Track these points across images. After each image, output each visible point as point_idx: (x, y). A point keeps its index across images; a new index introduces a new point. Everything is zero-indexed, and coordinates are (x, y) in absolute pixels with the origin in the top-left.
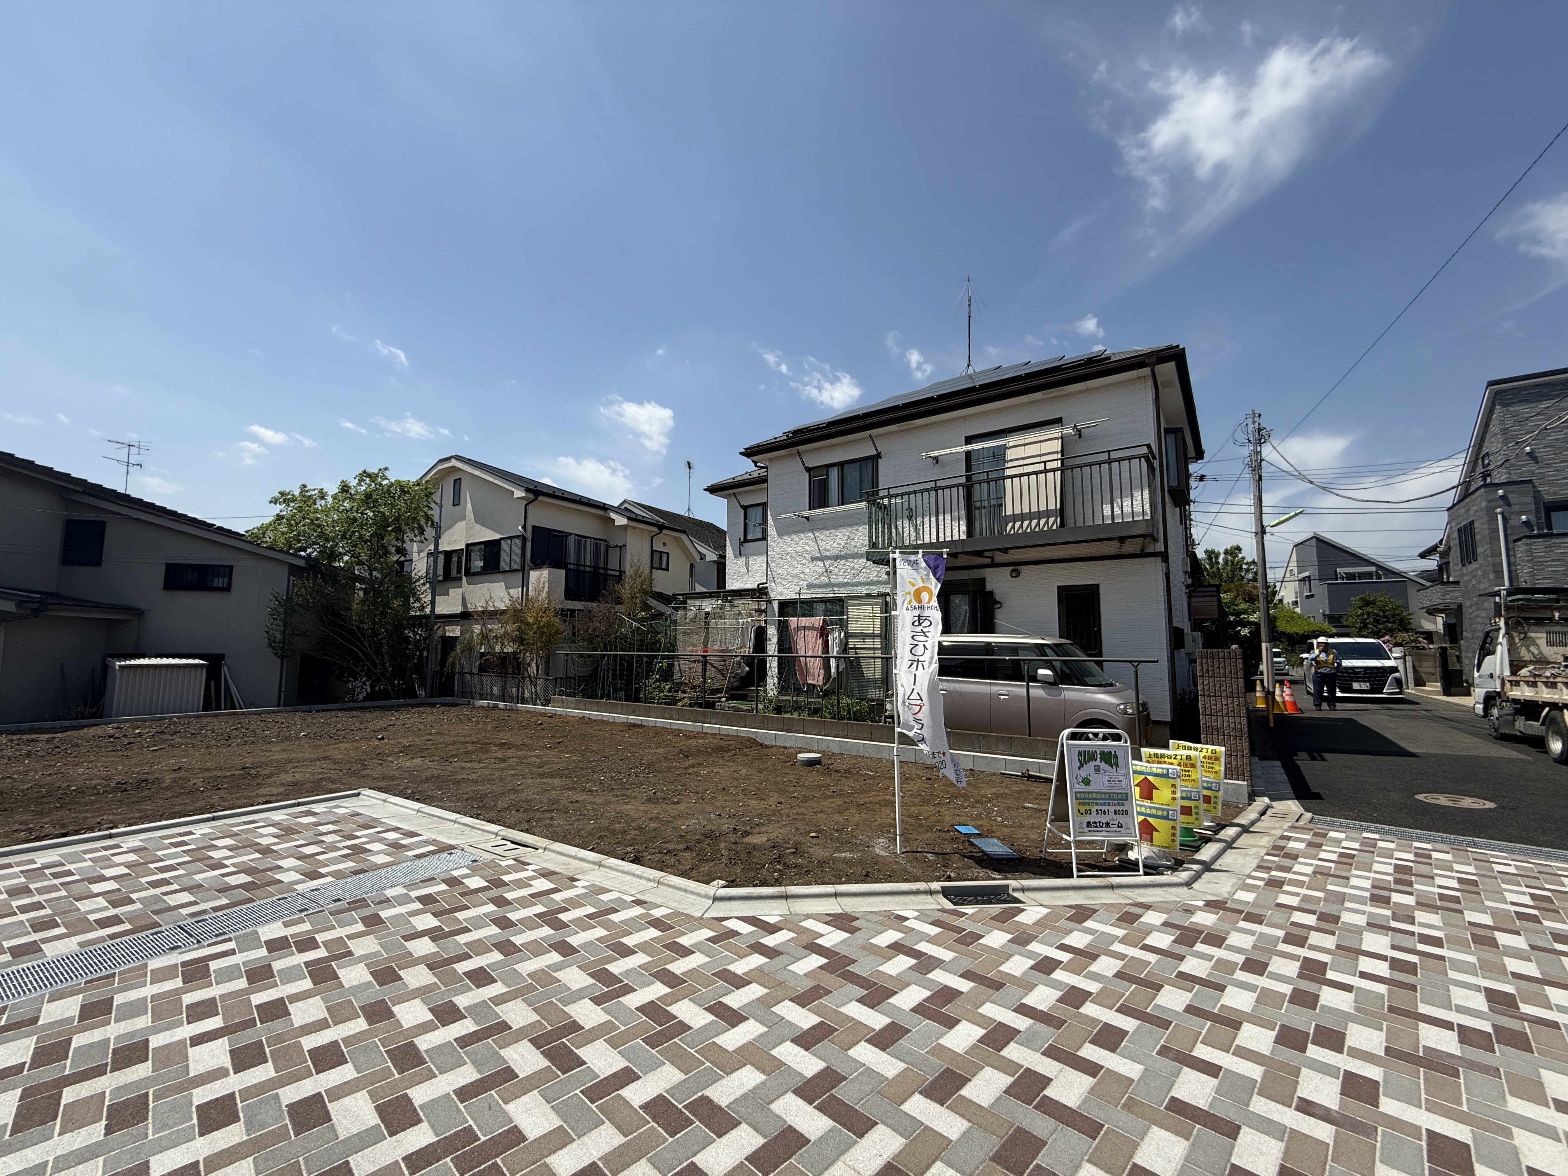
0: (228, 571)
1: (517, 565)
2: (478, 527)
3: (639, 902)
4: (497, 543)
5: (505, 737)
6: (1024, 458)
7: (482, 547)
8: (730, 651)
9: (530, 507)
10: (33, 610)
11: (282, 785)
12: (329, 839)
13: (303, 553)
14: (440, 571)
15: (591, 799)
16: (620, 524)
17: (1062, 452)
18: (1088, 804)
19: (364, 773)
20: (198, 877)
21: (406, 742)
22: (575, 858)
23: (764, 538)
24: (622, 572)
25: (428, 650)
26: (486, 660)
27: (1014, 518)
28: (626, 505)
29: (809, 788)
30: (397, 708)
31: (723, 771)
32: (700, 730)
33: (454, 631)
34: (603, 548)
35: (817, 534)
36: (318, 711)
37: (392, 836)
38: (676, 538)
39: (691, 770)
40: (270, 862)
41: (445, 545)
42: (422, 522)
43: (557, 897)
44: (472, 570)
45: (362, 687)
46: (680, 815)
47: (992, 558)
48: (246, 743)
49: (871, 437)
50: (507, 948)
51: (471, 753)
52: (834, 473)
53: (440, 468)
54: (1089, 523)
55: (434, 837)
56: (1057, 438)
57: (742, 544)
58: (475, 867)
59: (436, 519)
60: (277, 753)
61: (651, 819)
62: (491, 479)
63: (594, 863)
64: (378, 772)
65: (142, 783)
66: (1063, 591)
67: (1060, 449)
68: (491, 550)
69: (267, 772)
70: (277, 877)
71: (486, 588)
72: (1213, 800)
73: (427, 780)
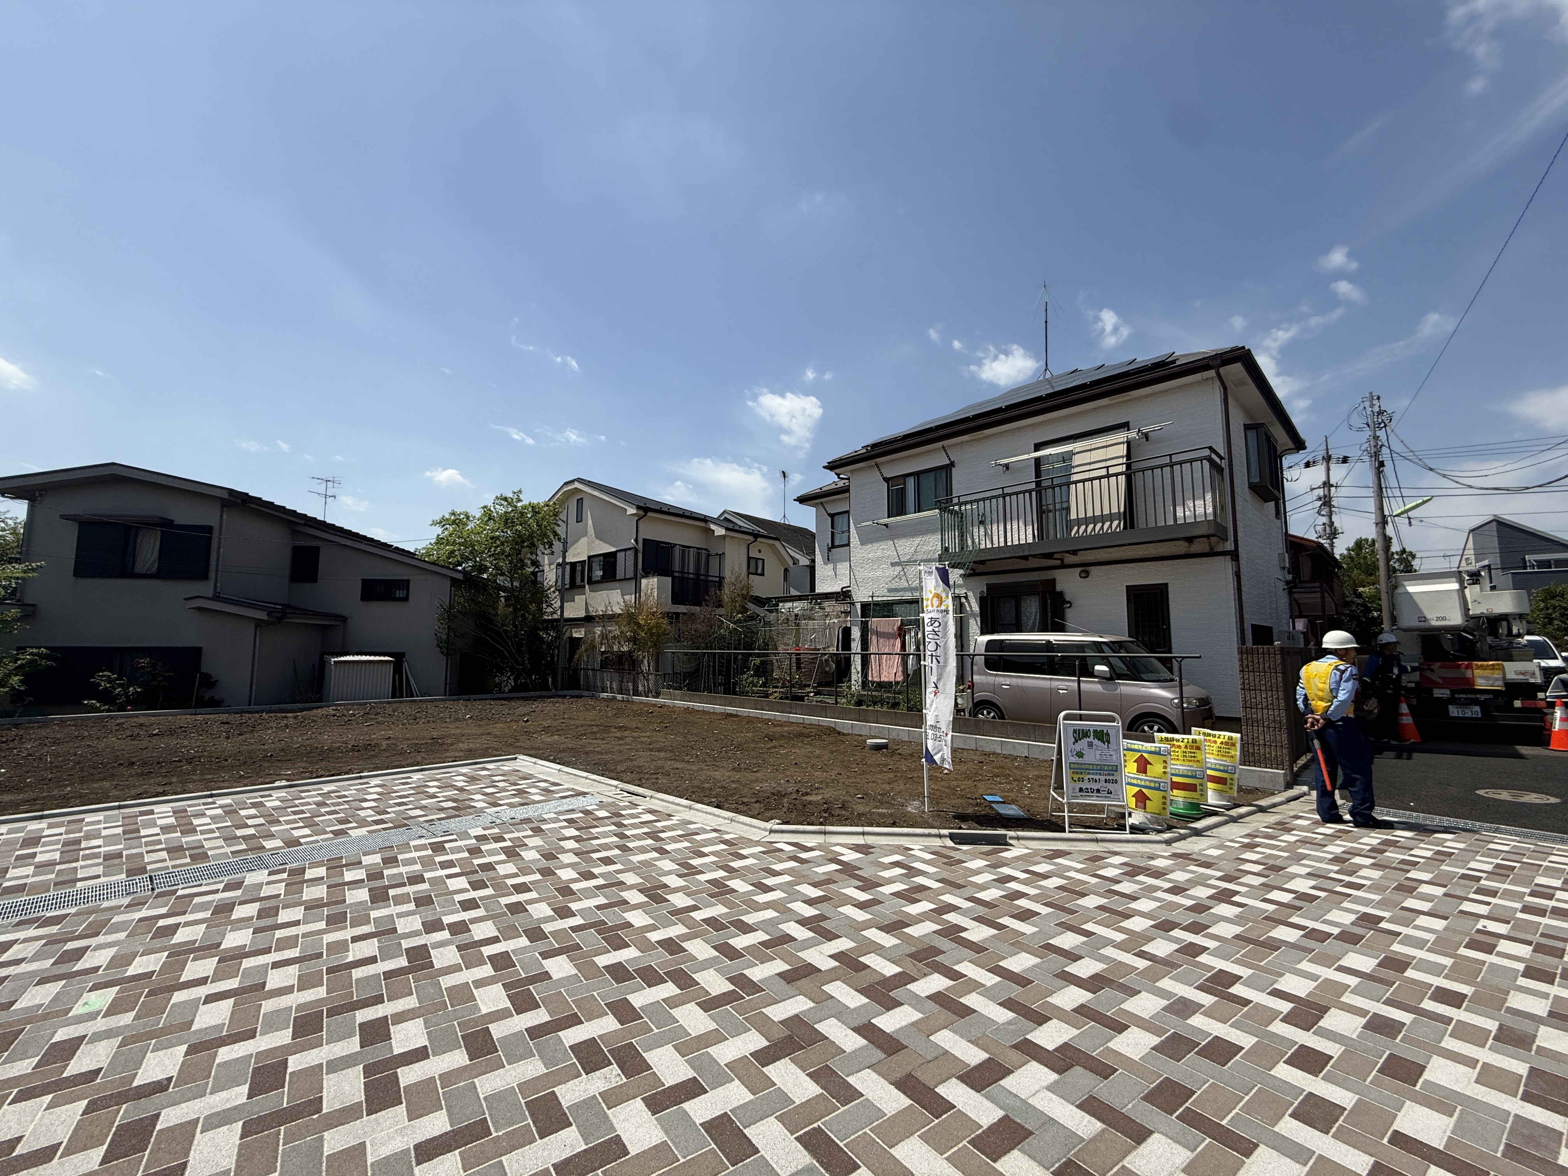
0: (405, 584)
1: (630, 574)
2: (597, 541)
3: (715, 830)
4: (613, 555)
5: (622, 722)
6: (1090, 464)
7: (602, 558)
8: (819, 650)
9: (640, 522)
10: (277, 618)
11: (461, 750)
12: (501, 784)
13: (460, 568)
14: (567, 581)
15: (688, 767)
16: (719, 534)
17: (1128, 456)
18: (1081, 773)
19: (517, 744)
20: (423, 802)
21: (545, 724)
22: (672, 803)
23: (848, 545)
24: (722, 579)
25: (558, 649)
26: (606, 658)
27: (1079, 522)
28: (726, 515)
29: (870, 765)
30: (535, 699)
31: (800, 751)
32: (786, 720)
33: (578, 633)
34: (704, 556)
35: (896, 541)
36: (475, 700)
37: (543, 785)
38: (770, 546)
39: (773, 750)
40: (465, 796)
41: (571, 557)
42: (552, 537)
43: (659, 824)
44: (594, 579)
45: (508, 681)
46: (756, 780)
47: (1062, 560)
48: (429, 722)
49: (943, 447)
50: (624, 848)
51: (595, 733)
52: (911, 483)
53: (566, 489)
54: (1152, 524)
55: (572, 786)
56: (1123, 443)
57: (829, 550)
58: (601, 805)
59: (563, 536)
60: (453, 729)
61: (733, 782)
62: (607, 499)
63: (686, 807)
64: (527, 744)
65: (368, 746)
66: (1132, 592)
67: (1125, 453)
68: (609, 560)
69: (449, 741)
70: (472, 804)
71: (605, 595)
72: (1229, 781)
73: (564, 751)
